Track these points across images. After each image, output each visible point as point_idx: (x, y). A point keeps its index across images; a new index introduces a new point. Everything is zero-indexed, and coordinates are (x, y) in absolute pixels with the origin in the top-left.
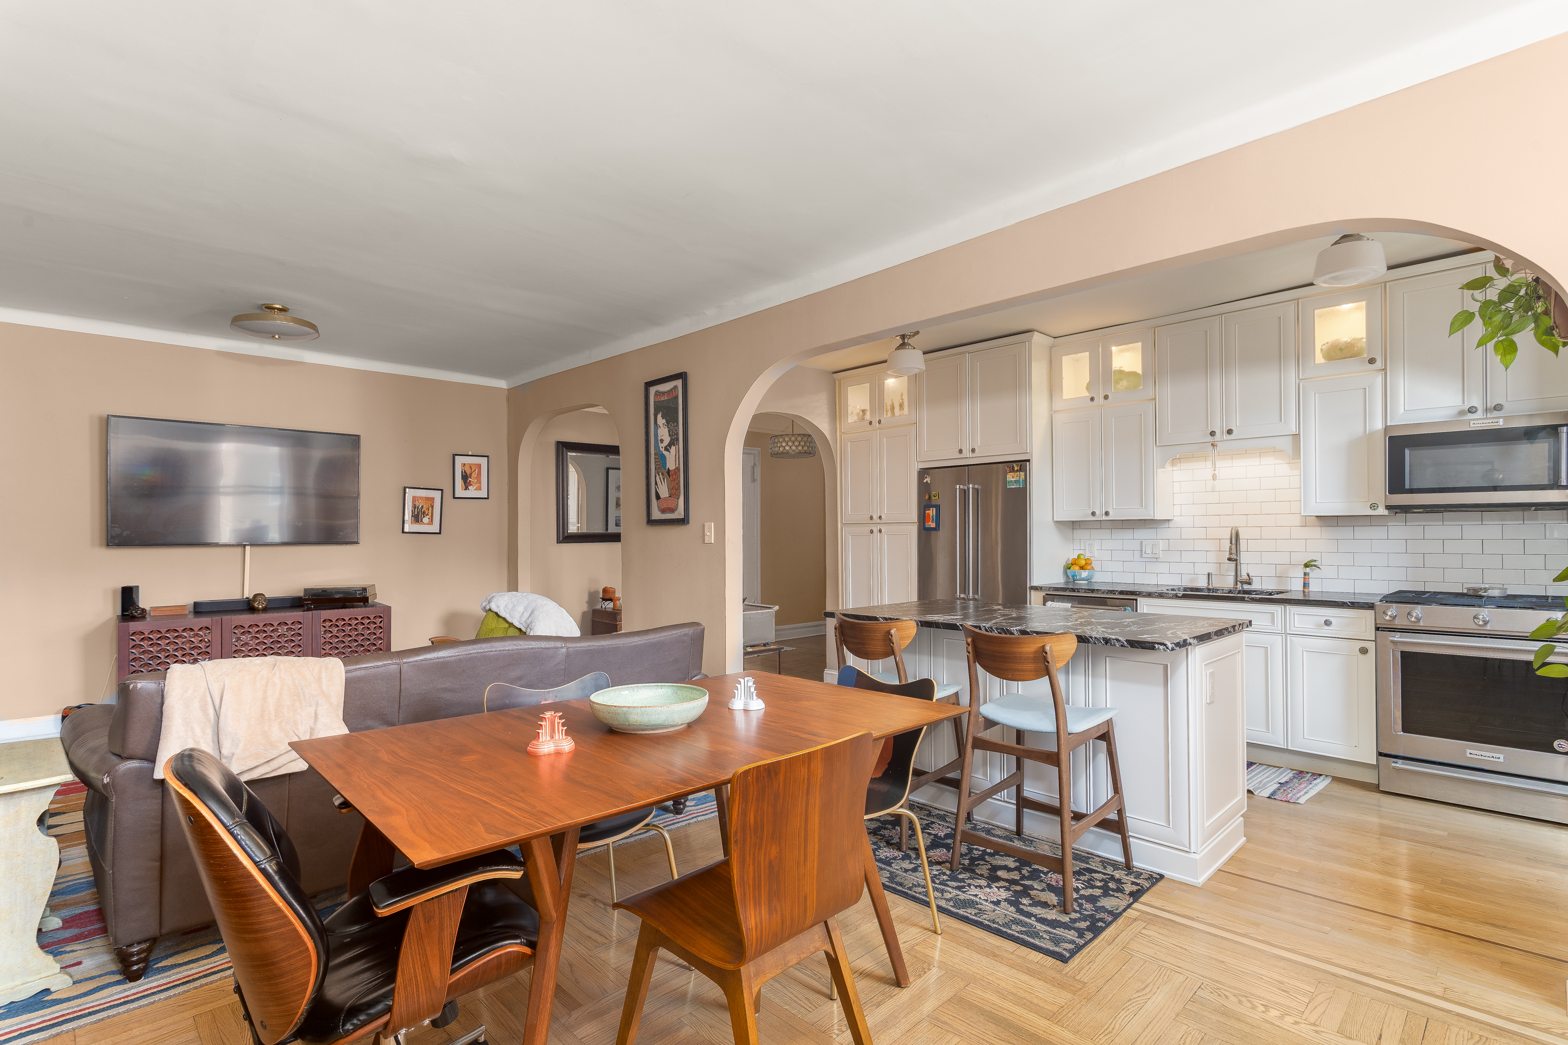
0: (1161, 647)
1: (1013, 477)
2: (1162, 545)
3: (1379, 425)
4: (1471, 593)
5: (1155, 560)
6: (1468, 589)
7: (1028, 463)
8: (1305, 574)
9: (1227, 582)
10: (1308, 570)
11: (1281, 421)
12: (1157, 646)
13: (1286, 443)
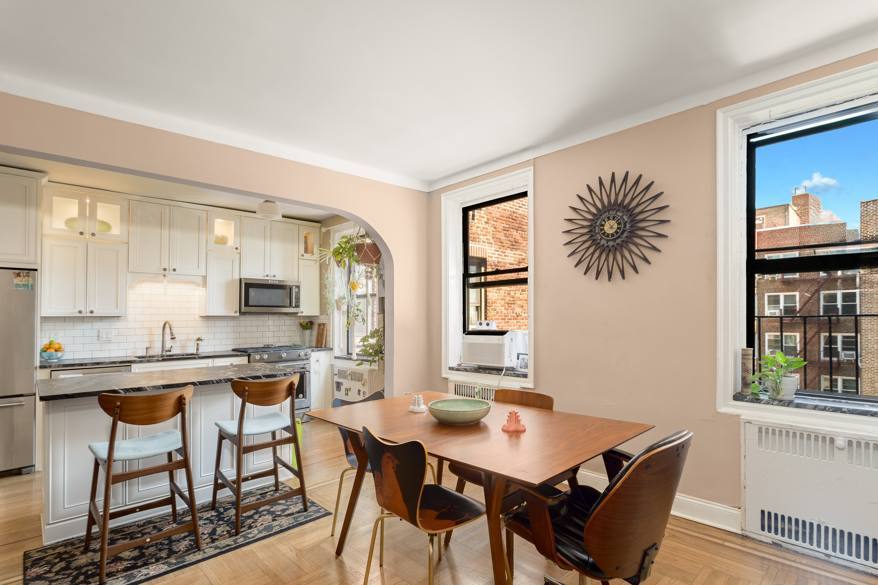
0: (308, 373)
1: (21, 281)
2: (114, 332)
3: (238, 277)
4: (266, 346)
5: (109, 342)
6: (264, 345)
7: (36, 272)
8: (198, 344)
9: (157, 351)
10: (199, 342)
11: (198, 268)
12: (306, 372)
13: (200, 280)
